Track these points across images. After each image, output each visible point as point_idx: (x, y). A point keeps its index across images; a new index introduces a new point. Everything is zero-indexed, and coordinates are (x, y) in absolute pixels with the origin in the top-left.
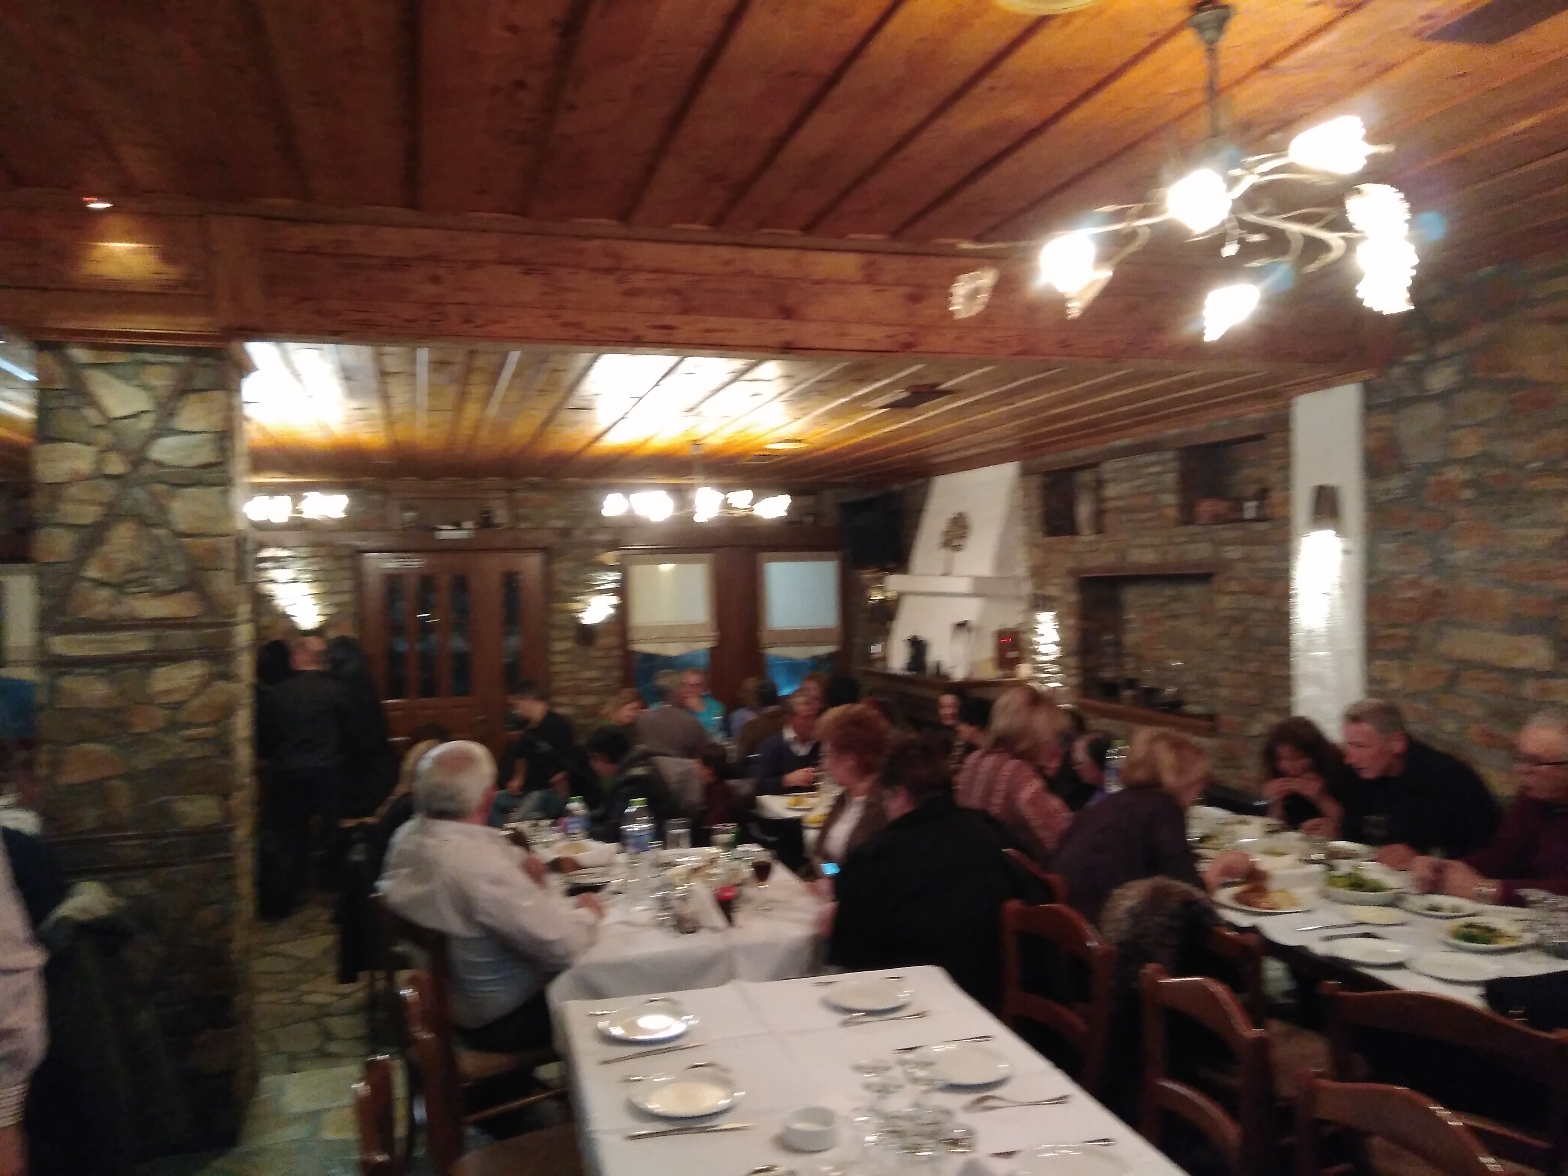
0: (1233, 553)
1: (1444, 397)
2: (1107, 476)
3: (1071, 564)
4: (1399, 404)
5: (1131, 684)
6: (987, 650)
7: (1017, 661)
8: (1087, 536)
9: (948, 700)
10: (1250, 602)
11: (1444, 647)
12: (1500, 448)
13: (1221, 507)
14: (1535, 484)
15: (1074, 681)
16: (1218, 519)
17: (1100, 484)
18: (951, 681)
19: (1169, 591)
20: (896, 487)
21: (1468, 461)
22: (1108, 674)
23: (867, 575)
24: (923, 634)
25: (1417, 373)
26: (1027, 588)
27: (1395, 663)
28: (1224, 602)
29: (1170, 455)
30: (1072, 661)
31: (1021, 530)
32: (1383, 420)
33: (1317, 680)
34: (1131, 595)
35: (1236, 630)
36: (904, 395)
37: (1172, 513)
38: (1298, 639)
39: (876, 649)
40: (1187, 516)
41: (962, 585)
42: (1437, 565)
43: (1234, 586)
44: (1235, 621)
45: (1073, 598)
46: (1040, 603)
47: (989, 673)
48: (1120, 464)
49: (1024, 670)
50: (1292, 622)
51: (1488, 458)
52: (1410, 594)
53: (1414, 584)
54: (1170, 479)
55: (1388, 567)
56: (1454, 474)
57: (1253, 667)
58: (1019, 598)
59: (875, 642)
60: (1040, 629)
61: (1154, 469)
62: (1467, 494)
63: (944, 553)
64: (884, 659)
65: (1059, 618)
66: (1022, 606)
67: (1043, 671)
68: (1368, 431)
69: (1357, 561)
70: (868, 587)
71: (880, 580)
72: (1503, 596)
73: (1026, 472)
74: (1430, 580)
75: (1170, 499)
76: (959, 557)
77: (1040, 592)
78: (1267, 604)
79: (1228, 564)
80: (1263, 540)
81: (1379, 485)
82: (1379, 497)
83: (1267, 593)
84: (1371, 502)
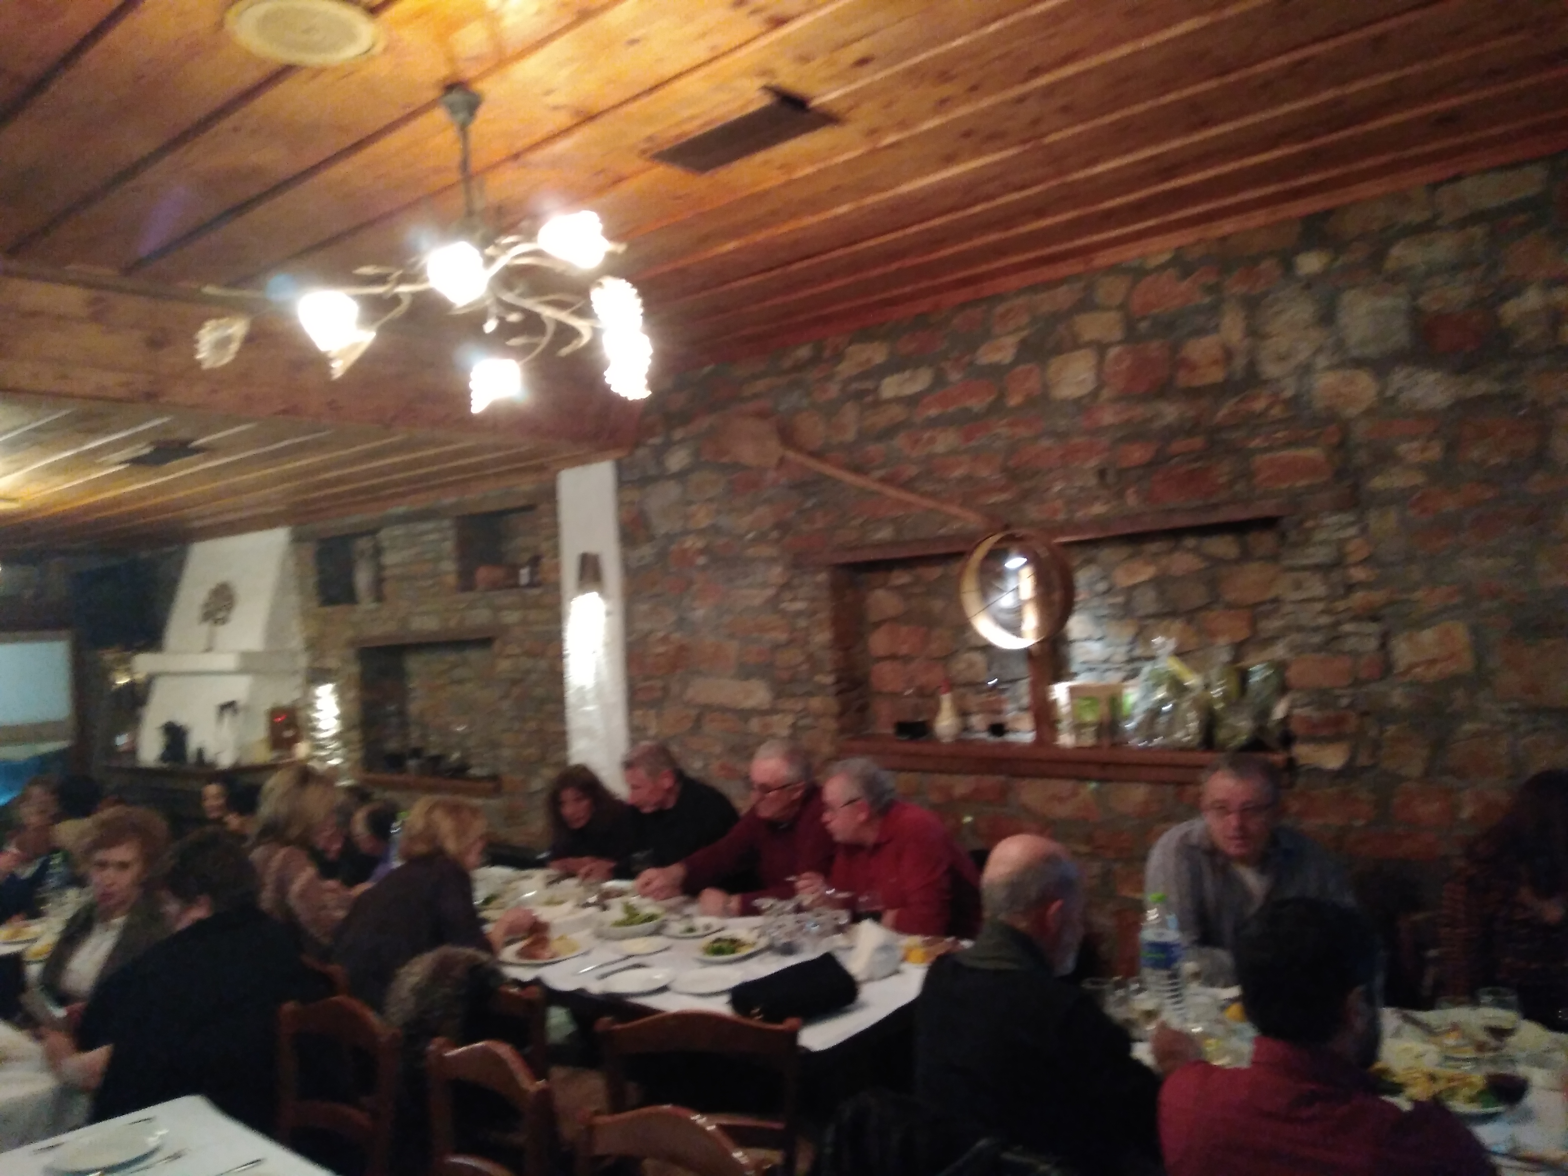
0: (511, 617)
1: (681, 476)
2: (386, 544)
3: (349, 633)
4: (646, 481)
5: (416, 753)
6: (259, 731)
7: (295, 740)
8: (366, 604)
9: (212, 790)
10: (527, 663)
11: (690, 693)
12: (725, 521)
13: (498, 573)
14: (751, 552)
15: (357, 755)
16: (495, 586)
17: (378, 551)
18: (218, 769)
19: (452, 657)
20: (144, 555)
21: (701, 532)
22: (392, 745)
23: (109, 656)
24: (182, 719)
25: (660, 453)
26: (303, 661)
27: (652, 712)
28: (504, 665)
29: (446, 523)
30: (355, 735)
31: (293, 599)
32: (633, 495)
33: (589, 732)
34: (414, 664)
35: (516, 691)
36: (147, 451)
37: (451, 580)
38: (571, 696)
39: (122, 740)
40: (466, 582)
41: (227, 661)
42: (681, 623)
43: (514, 649)
44: (515, 682)
45: (354, 669)
46: (317, 676)
47: (262, 755)
48: (398, 531)
49: (302, 749)
50: (566, 681)
51: (715, 530)
52: (661, 649)
53: (665, 640)
54: (449, 546)
55: (644, 626)
56: (692, 543)
57: (532, 725)
58: (295, 673)
59: (119, 732)
60: (319, 704)
61: (432, 537)
62: (701, 560)
63: (206, 627)
64: (132, 751)
65: (340, 692)
66: (299, 680)
67: (322, 748)
68: (621, 504)
69: (618, 620)
70: (111, 670)
71: (126, 661)
72: (733, 647)
73: (298, 539)
74: (676, 636)
75: (449, 567)
76: (223, 631)
77: (317, 665)
78: (542, 665)
79: (506, 628)
80: (537, 604)
81: (632, 553)
82: (632, 564)
83: (542, 654)
84: (626, 568)
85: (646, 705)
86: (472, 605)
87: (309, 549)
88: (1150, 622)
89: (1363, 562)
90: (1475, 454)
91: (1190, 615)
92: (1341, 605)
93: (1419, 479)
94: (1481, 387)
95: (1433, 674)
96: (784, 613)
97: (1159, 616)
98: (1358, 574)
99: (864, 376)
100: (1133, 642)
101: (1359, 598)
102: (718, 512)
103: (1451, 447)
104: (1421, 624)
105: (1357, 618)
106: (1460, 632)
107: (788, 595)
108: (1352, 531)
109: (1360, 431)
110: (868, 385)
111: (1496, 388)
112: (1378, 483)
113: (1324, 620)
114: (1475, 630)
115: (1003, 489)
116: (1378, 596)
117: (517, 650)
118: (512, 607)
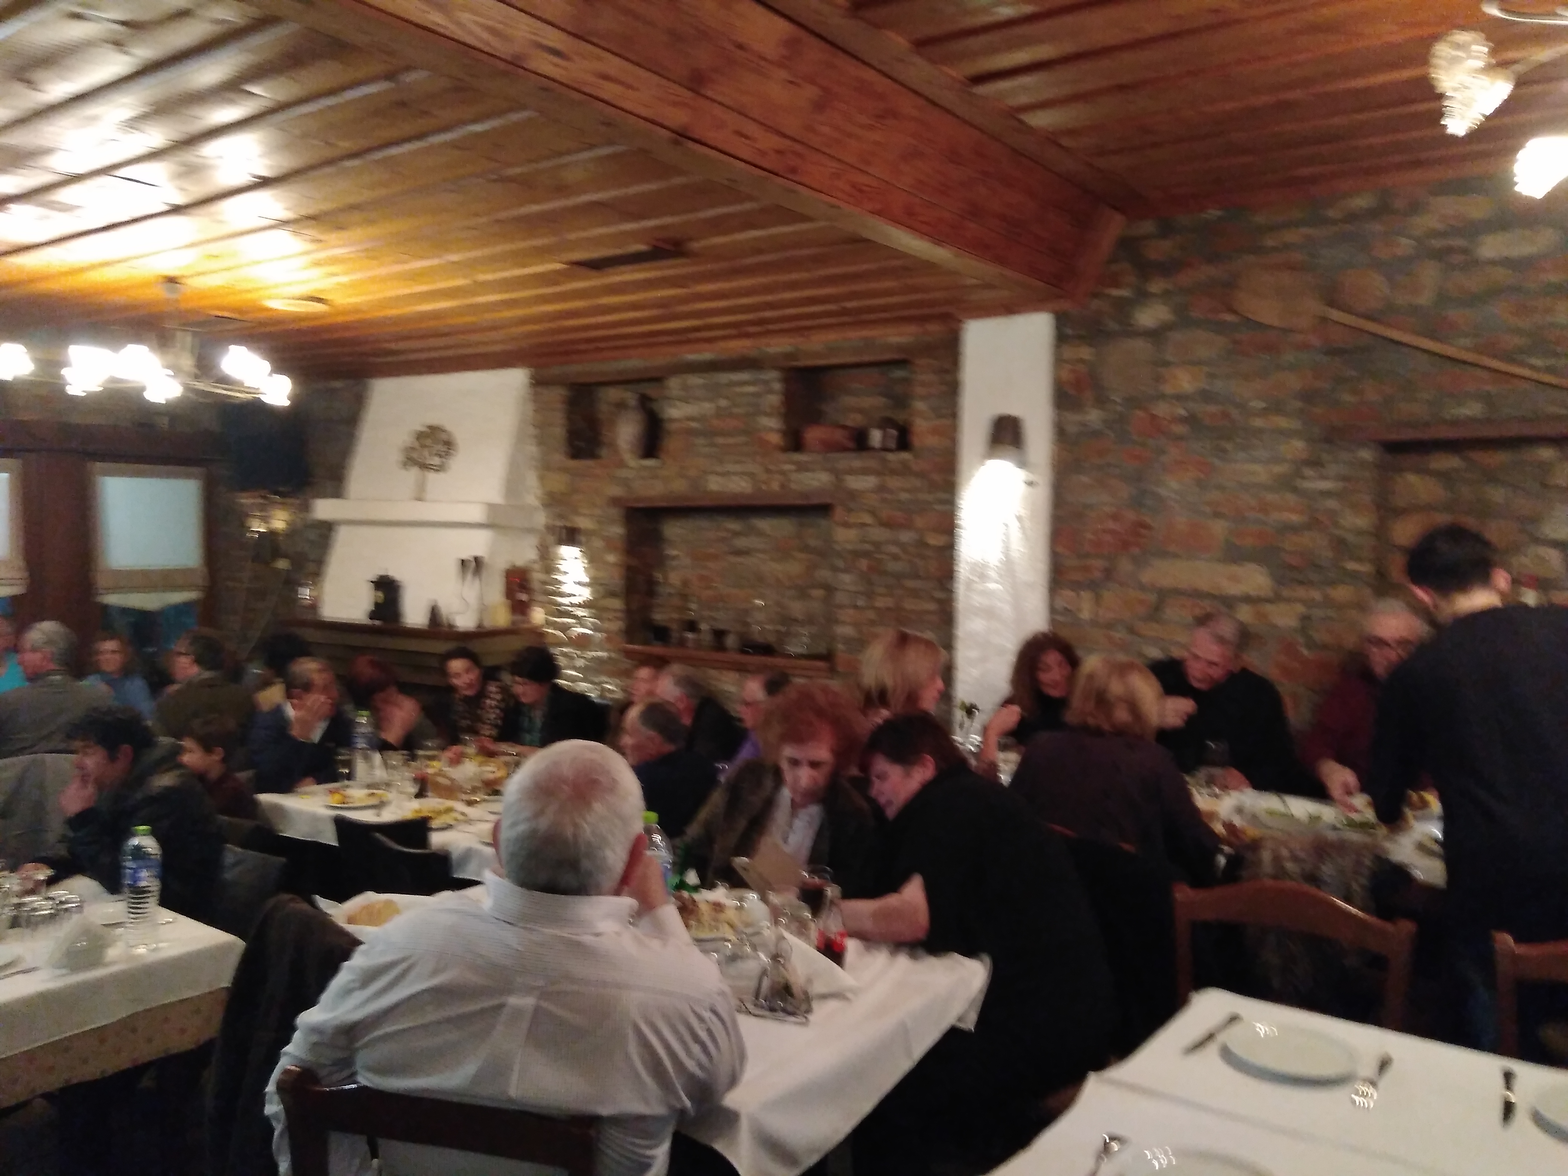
0: (856, 483)
1: (1156, 335)
2: (671, 393)
3: (616, 491)
4: (1101, 336)
5: (691, 626)
6: (498, 591)
7: (531, 604)
8: (624, 459)
11: (1147, 576)
12: (1219, 386)
13: (837, 434)
14: (1258, 423)
15: (617, 625)
16: (835, 447)
17: (657, 401)
18: (455, 629)
21: (1180, 398)
22: (659, 617)
25: (1126, 306)
26: (540, 519)
27: (1087, 594)
28: (847, 535)
29: (771, 375)
30: (611, 604)
32: (1078, 352)
34: (673, 530)
37: (775, 438)
38: (963, 570)
39: (304, 593)
40: (794, 442)
41: (470, 512)
42: (1140, 499)
43: (862, 518)
44: (857, 554)
45: (617, 530)
46: (561, 536)
47: (501, 618)
48: (698, 380)
49: (538, 615)
50: (957, 556)
52: (1107, 526)
53: (1115, 517)
54: (774, 400)
55: (1081, 499)
57: (884, 602)
58: (530, 531)
60: (563, 566)
62: (1180, 429)
63: (410, 474)
65: (591, 554)
66: (534, 540)
67: (565, 615)
68: (1060, 362)
69: (1043, 494)
73: (539, 382)
75: (772, 423)
77: (562, 523)
78: (906, 537)
79: (853, 495)
80: (905, 470)
81: (1073, 417)
82: (1072, 429)
83: (907, 525)
84: (1061, 434)
85: (1077, 586)
86: (802, 468)
87: (556, 395)
96: (1302, 493)
102: (1212, 376)
107: (1308, 472)
117: (867, 519)
118: (865, 472)
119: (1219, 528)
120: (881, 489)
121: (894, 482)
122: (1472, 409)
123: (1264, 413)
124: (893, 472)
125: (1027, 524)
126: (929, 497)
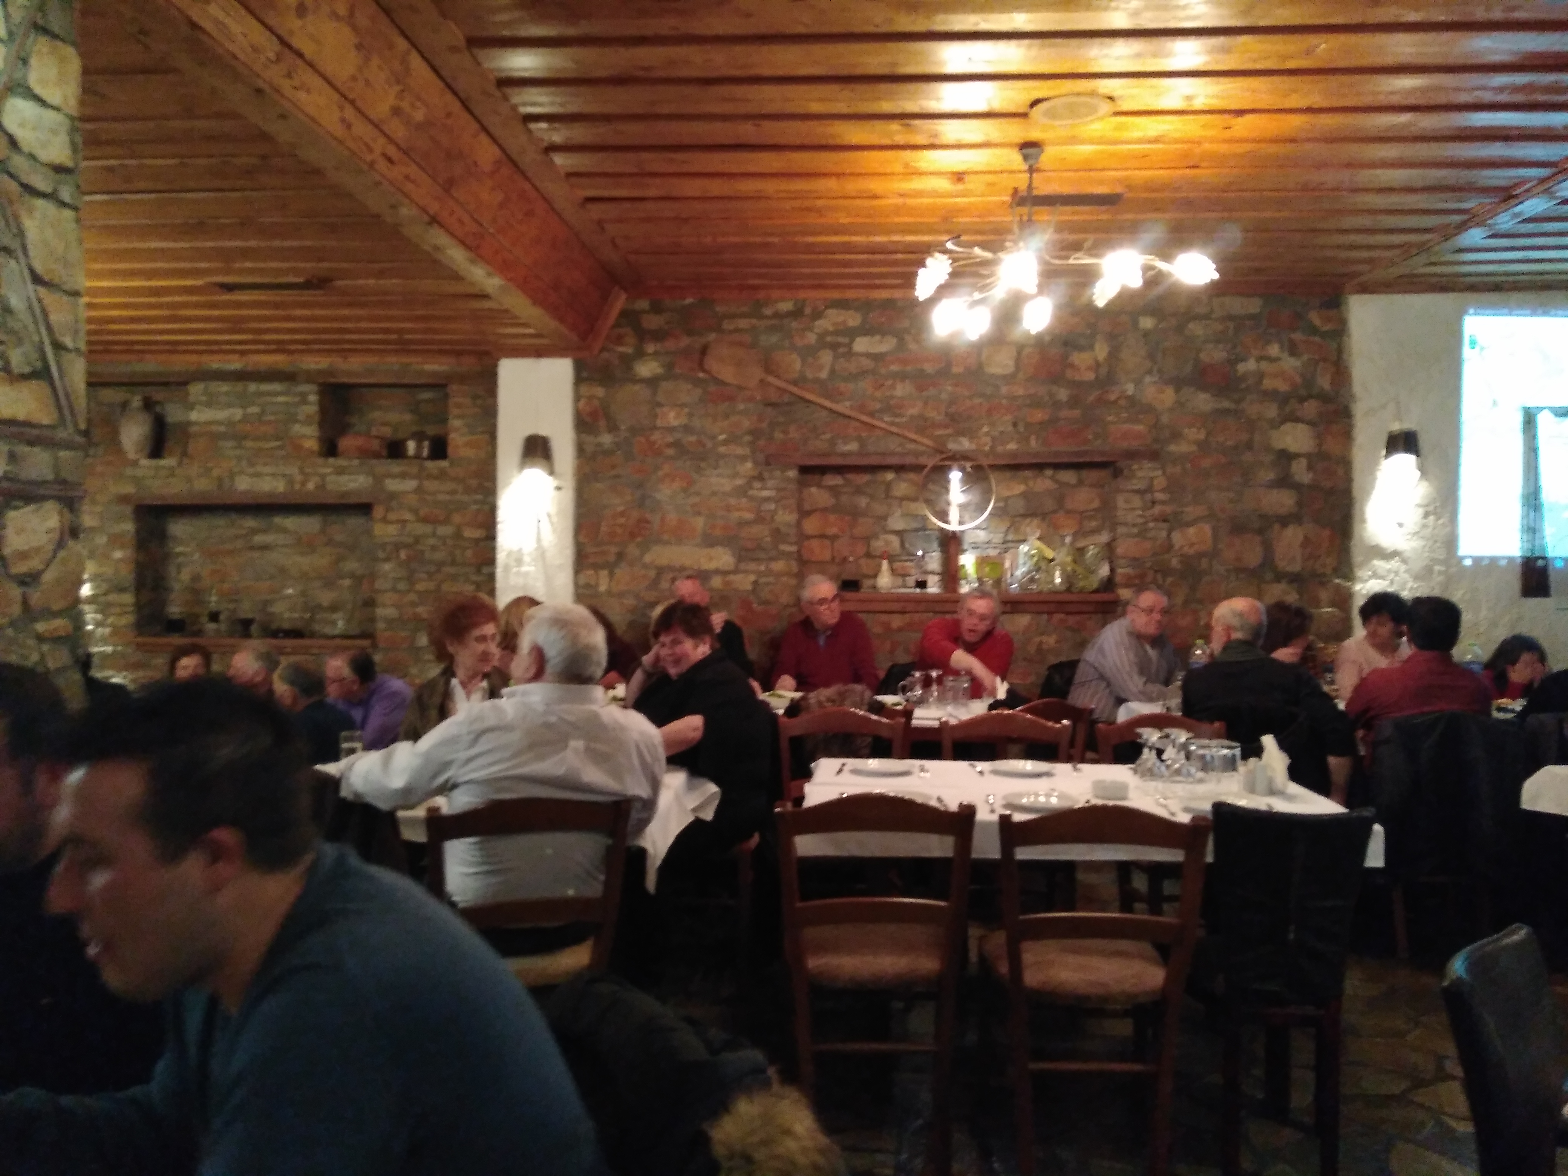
0: (393, 485)
1: (652, 382)
3: (123, 489)
4: (611, 380)
10: (421, 529)
11: (649, 557)
12: (697, 423)
13: (374, 443)
14: (722, 449)
15: (127, 620)
16: (369, 454)
21: (671, 430)
25: (629, 360)
27: (603, 573)
28: (386, 530)
29: (307, 388)
32: (592, 390)
34: (178, 528)
35: (404, 554)
37: (312, 444)
38: (501, 557)
40: (330, 448)
42: (641, 501)
45: (128, 527)
48: (223, 387)
51: (687, 429)
52: (618, 521)
53: (623, 514)
54: (309, 410)
55: (598, 501)
56: (660, 437)
61: (279, 399)
62: (670, 452)
68: (577, 398)
69: (568, 496)
74: (634, 512)
75: (308, 431)
78: (444, 530)
79: (393, 496)
80: (442, 475)
81: (589, 439)
82: (590, 449)
83: (446, 521)
84: (581, 450)
85: (597, 567)
86: (340, 471)
88: (1018, 519)
89: (1162, 490)
90: (1221, 439)
91: (1044, 516)
92: (1149, 513)
93: (1194, 448)
94: (1226, 404)
95: (1191, 551)
96: (752, 498)
97: (1024, 516)
98: (1160, 496)
99: (837, 333)
100: (1007, 532)
101: (1157, 509)
102: (690, 415)
103: (1209, 434)
104: (1189, 524)
105: (1156, 520)
106: (1207, 529)
107: (757, 485)
108: (1160, 472)
109: (1165, 419)
110: (841, 340)
111: (1232, 406)
112: (1173, 448)
113: (1140, 521)
114: (1215, 529)
115: (947, 427)
116: (1168, 509)
117: (408, 516)
118: (403, 476)
119: (699, 523)
120: (419, 490)
121: (431, 485)
122: (853, 446)
123: (725, 442)
124: (430, 477)
125: (555, 519)
126: (465, 498)
